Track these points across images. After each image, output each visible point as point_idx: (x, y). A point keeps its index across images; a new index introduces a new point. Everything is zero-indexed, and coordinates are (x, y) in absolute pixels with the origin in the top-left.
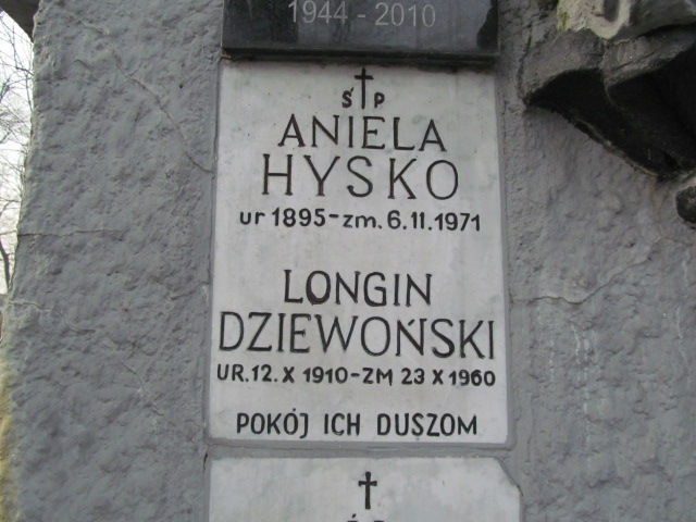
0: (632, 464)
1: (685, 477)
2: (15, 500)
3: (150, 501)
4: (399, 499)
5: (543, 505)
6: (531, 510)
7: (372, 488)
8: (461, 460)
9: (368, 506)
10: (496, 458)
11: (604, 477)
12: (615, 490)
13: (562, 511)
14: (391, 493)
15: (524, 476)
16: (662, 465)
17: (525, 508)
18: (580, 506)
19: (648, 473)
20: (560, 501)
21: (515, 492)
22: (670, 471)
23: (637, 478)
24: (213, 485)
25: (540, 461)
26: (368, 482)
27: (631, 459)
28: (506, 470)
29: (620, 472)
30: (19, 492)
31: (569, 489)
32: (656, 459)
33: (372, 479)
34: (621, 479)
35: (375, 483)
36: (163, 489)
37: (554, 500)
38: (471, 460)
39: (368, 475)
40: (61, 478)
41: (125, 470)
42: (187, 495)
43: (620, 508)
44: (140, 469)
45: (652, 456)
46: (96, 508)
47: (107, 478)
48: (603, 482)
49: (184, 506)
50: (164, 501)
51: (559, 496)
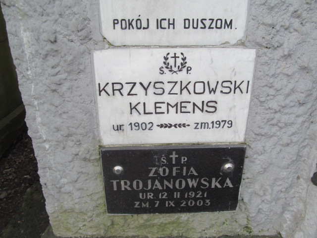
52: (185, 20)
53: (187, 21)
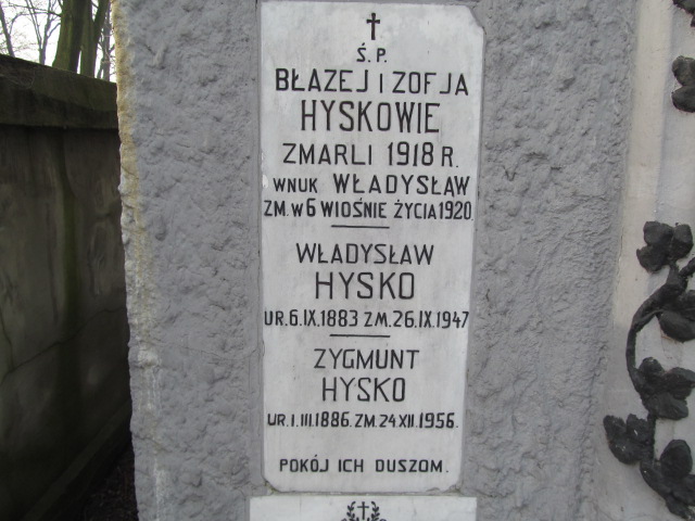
0: (569, 12)
1: (608, 24)
2: (126, 30)
3: (220, 31)
4: (396, 33)
5: (501, 40)
6: (491, 44)
7: (376, 25)
8: (442, 7)
9: (373, 38)
10: (468, 6)
11: (547, 20)
12: (555, 32)
13: (514, 45)
14: (390, 29)
15: (488, 20)
16: (591, 13)
17: (487, 43)
18: (527, 42)
19: (581, 19)
20: (513, 38)
21: (481, 31)
22: (597, 19)
23: (572, 23)
24: (263, 21)
25: (500, 8)
26: (373, 21)
27: (568, 8)
28: (475, 15)
29: (559, 18)
30: (128, 24)
31: (520, 28)
32: (587, 9)
33: (377, 18)
34: (559, 22)
35: (378, 22)
36: (228, 23)
37: (509, 38)
38: (449, 7)
39: (374, 15)
40: (156, 15)
41: (200, 10)
42: (245, 28)
43: (558, 45)
44: (211, 9)
45: (585, 5)
46: (183, 35)
47: (189, 15)
48: (547, 25)
49: (244, 36)
50: (229, 31)
51: (513, 34)
52: (377, 461)
53: (380, 463)
